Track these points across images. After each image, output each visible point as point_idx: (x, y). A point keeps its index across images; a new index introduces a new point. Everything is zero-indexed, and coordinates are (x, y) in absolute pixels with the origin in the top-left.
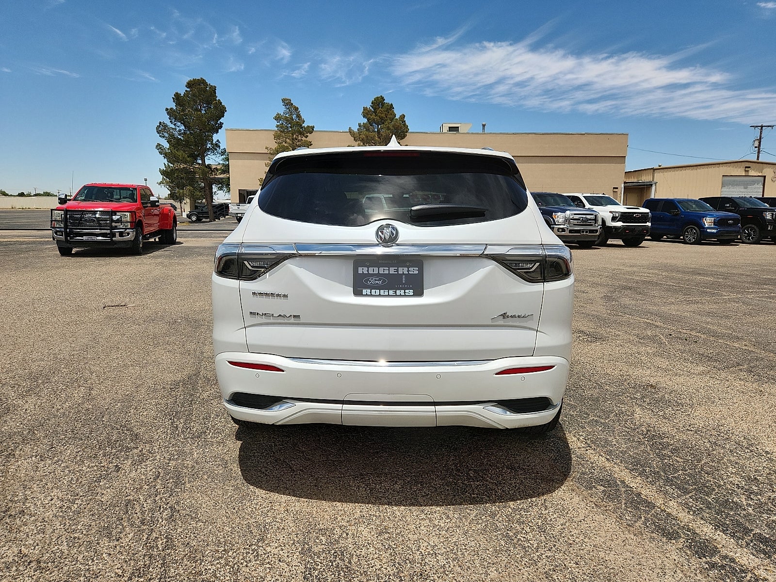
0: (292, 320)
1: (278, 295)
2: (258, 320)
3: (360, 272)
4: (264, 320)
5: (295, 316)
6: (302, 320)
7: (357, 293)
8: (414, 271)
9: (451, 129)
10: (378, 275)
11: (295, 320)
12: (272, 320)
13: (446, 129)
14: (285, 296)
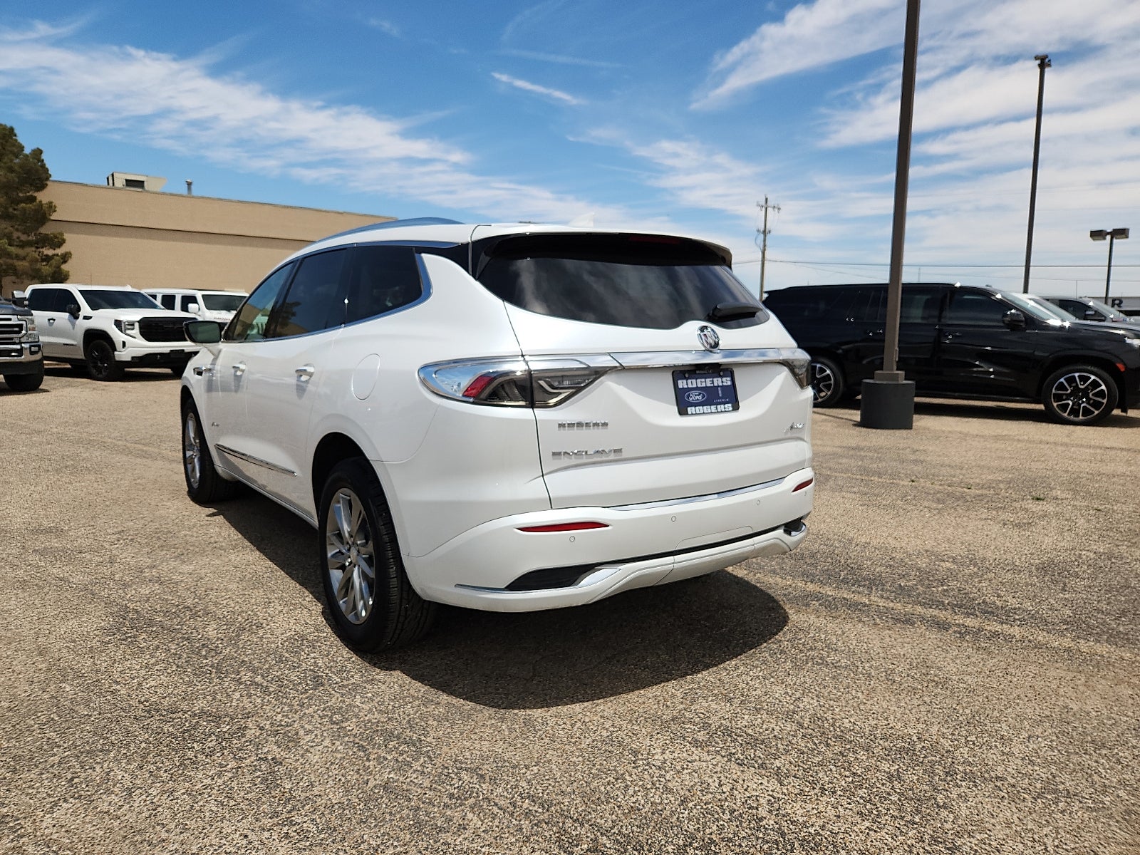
0: (612, 457)
1: (596, 425)
2: (565, 461)
3: (680, 386)
4: (574, 461)
5: (615, 451)
6: (625, 455)
7: (683, 412)
8: (727, 381)
9: (130, 183)
10: (697, 388)
11: (616, 456)
12: (585, 460)
13: (120, 182)
14: (605, 424)
